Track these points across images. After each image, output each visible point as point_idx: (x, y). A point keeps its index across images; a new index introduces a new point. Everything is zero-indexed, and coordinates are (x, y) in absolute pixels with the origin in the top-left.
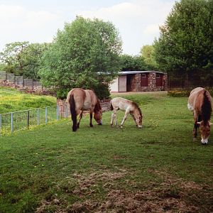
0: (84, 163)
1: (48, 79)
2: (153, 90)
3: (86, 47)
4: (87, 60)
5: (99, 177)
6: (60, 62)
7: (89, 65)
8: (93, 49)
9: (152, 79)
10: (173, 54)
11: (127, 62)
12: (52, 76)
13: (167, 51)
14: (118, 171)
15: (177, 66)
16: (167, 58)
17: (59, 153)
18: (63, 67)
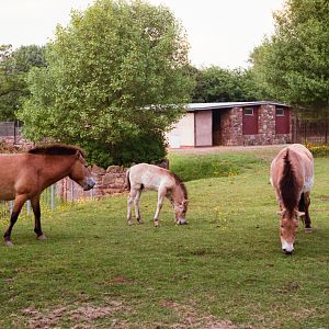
0: (51, 290)
1: (37, 124)
2: (269, 143)
3: (113, 59)
4: (115, 85)
5: (69, 315)
6: (60, 88)
7: (119, 94)
8: (128, 62)
9: (268, 117)
10: (301, 68)
11: (217, 82)
12: (45, 117)
13: (289, 62)
14: (107, 305)
15: (310, 93)
16: (289, 77)
17: (15, 272)
18: (67, 99)
